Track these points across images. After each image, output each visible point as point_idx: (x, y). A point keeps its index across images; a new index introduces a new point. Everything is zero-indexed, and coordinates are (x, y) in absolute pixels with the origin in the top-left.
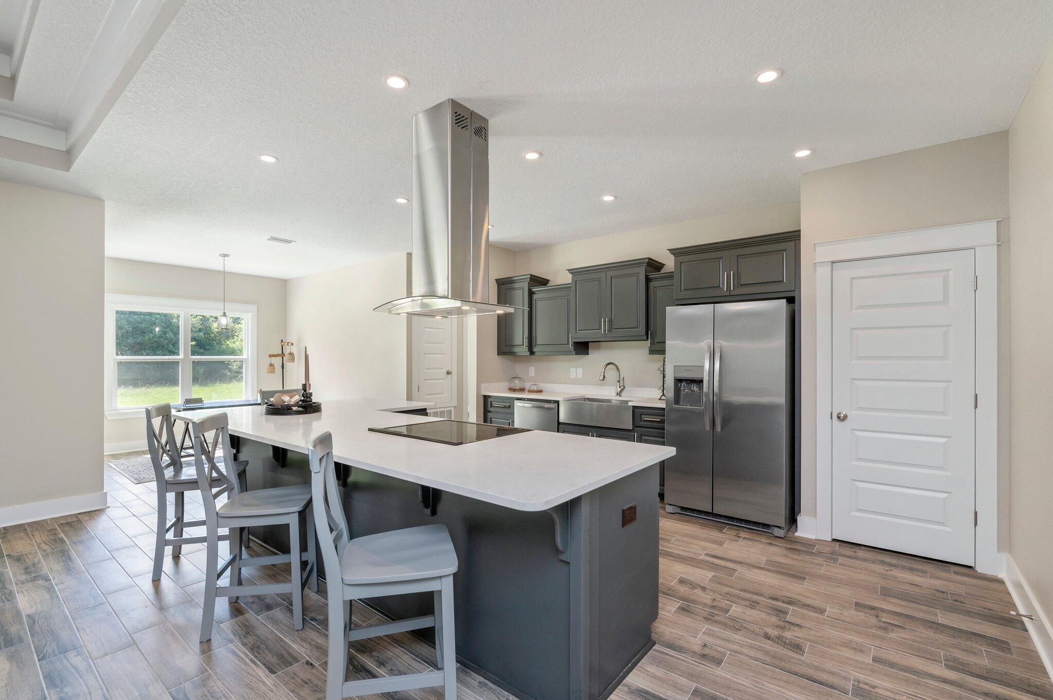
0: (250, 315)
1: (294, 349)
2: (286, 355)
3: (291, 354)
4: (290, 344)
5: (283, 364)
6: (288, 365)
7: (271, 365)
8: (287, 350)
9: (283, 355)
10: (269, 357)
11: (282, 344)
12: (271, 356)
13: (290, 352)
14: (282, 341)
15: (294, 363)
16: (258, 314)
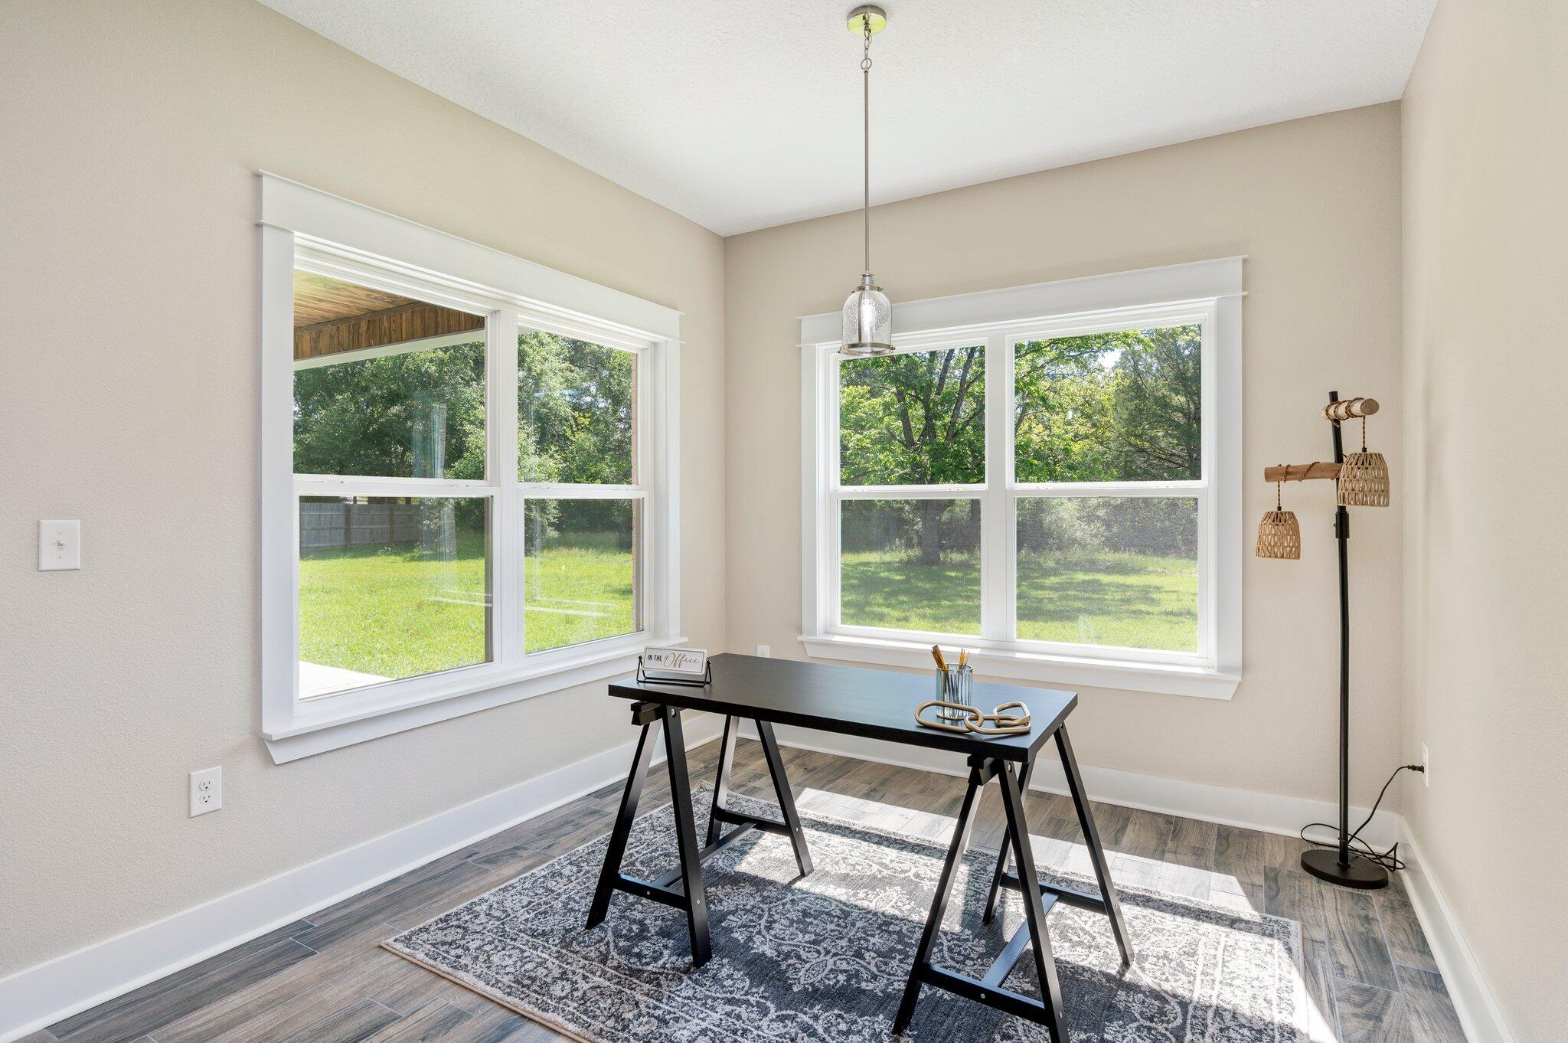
0: (1212, 302)
3: (1367, 461)
4: (1357, 408)
5: (1343, 516)
7: (1282, 517)
9: (1337, 468)
10: (1272, 478)
11: (1332, 411)
12: (1285, 474)
13: (1364, 450)
14: (1334, 396)
15: (1387, 505)
16: (1246, 293)
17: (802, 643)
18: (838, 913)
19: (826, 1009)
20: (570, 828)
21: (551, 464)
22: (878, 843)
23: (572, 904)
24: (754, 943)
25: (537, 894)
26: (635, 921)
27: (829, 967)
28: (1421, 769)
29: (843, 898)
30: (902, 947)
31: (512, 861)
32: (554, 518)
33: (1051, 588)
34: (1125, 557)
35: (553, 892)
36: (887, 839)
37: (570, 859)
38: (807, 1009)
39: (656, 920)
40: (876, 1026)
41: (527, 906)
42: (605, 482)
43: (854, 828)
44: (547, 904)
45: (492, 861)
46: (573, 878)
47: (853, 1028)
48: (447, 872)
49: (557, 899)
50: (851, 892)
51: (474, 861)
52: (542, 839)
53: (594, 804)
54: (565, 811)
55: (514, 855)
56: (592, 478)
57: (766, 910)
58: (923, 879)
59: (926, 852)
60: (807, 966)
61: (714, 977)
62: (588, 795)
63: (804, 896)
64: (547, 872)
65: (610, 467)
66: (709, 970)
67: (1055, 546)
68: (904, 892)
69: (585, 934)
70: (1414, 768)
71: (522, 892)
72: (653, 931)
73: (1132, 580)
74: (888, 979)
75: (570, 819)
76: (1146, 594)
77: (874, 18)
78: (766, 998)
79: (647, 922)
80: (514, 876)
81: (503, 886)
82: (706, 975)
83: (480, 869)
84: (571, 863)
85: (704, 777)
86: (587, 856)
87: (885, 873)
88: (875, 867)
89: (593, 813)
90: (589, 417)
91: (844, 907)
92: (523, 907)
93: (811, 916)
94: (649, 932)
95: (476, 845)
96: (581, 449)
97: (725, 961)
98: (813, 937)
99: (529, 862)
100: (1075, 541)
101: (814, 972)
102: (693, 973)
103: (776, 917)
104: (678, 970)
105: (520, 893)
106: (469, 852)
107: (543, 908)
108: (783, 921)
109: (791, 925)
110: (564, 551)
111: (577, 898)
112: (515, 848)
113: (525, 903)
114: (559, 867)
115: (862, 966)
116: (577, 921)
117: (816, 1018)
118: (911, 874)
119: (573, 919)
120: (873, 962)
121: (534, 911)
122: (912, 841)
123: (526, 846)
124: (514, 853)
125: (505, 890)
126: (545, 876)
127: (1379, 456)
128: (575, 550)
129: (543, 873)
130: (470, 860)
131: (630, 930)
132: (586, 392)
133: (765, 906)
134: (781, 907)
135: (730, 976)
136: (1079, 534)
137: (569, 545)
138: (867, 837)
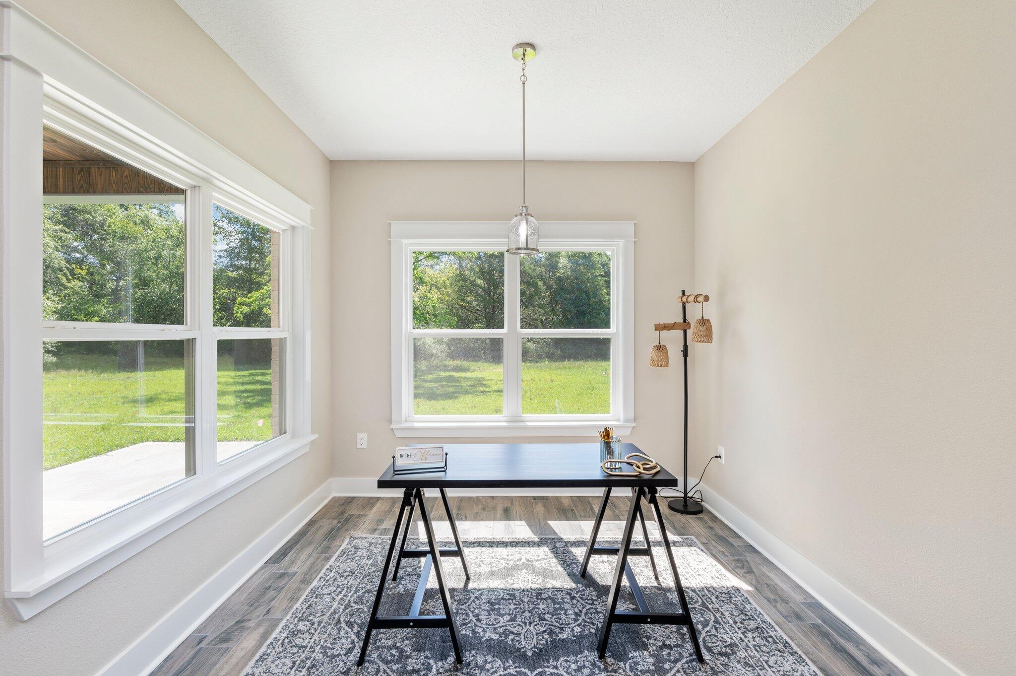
0: (621, 242)
1: (711, 311)
2: (693, 325)
3: (704, 322)
4: (701, 299)
5: (686, 347)
6: (696, 348)
7: (661, 348)
8: (695, 313)
9: (685, 325)
10: (656, 329)
11: (684, 299)
12: (660, 327)
13: (703, 317)
14: (683, 292)
15: (712, 342)
16: (636, 240)
17: (392, 429)
18: (508, 597)
19: (556, 659)
20: (272, 593)
21: (49, 304)
22: (491, 546)
23: (330, 652)
24: (479, 633)
25: (294, 654)
26: (389, 648)
27: (534, 633)
28: (720, 457)
29: (502, 586)
30: (559, 606)
31: (245, 634)
32: (52, 347)
33: (431, 381)
34: (457, 362)
35: (306, 647)
36: (493, 543)
37: (296, 617)
38: (546, 664)
39: (403, 641)
40: (589, 659)
41: (293, 666)
42: (103, 320)
43: (469, 540)
44: (309, 658)
45: (226, 638)
46: (312, 631)
47: (579, 665)
48: (189, 663)
49: (313, 652)
50: (504, 581)
51: (208, 645)
52: (256, 609)
53: (275, 568)
54: (257, 581)
55: (243, 629)
56: (89, 316)
57: (466, 609)
58: (532, 561)
59: (519, 545)
60: (522, 636)
61: (477, 665)
62: (266, 563)
63: (480, 592)
64: (286, 634)
65: (105, 308)
66: (469, 662)
67: (423, 358)
68: (530, 572)
69: (361, 671)
70: (716, 457)
71: (279, 655)
72: (408, 649)
73: (468, 375)
74: (569, 628)
75: (267, 585)
76: (480, 382)
77: (529, 50)
78: (519, 667)
79: (398, 644)
80: (259, 646)
81: (257, 657)
82: (470, 667)
83: (219, 649)
84: (300, 620)
85: (343, 529)
86: (308, 611)
87: (511, 563)
88: (503, 562)
89: (282, 576)
90: (86, 269)
91: (508, 592)
92: (291, 668)
93: (496, 604)
94: (406, 651)
95: (198, 630)
96: (76, 293)
97: (473, 652)
98: (509, 617)
99: (261, 630)
100: (432, 355)
101: (529, 639)
102: (462, 669)
103: (477, 611)
104: (450, 670)
105: (279, 658)
106: (198, 638)
107: (309, 663)
108: (483, 613)
109: (490, 614)
110: (64, 373)
111: (329, 645)
112: (237, 622)
113: (290, 665)
114: (293, 626)
115: (550, 625)
116: (345, 663)
117: (556, 667)
118: (523, 560)
119: (342, 664)
120: (553, 620)
121: (303, 668)
122: (506, 540)
123: (246, 618)
124: (240, 625)
125: (261, 659)
126: (287, 637)
127: (708, 321)
128: (74, 372)
129: (284, 635)
130: (202, 645)
131: (392, 655)
132: (75, 250)
133: (463, 607)
134: (473, 604)
135: (486, 662)
136: (434, 351)
137: (68, 368)
138: (481, 544)
